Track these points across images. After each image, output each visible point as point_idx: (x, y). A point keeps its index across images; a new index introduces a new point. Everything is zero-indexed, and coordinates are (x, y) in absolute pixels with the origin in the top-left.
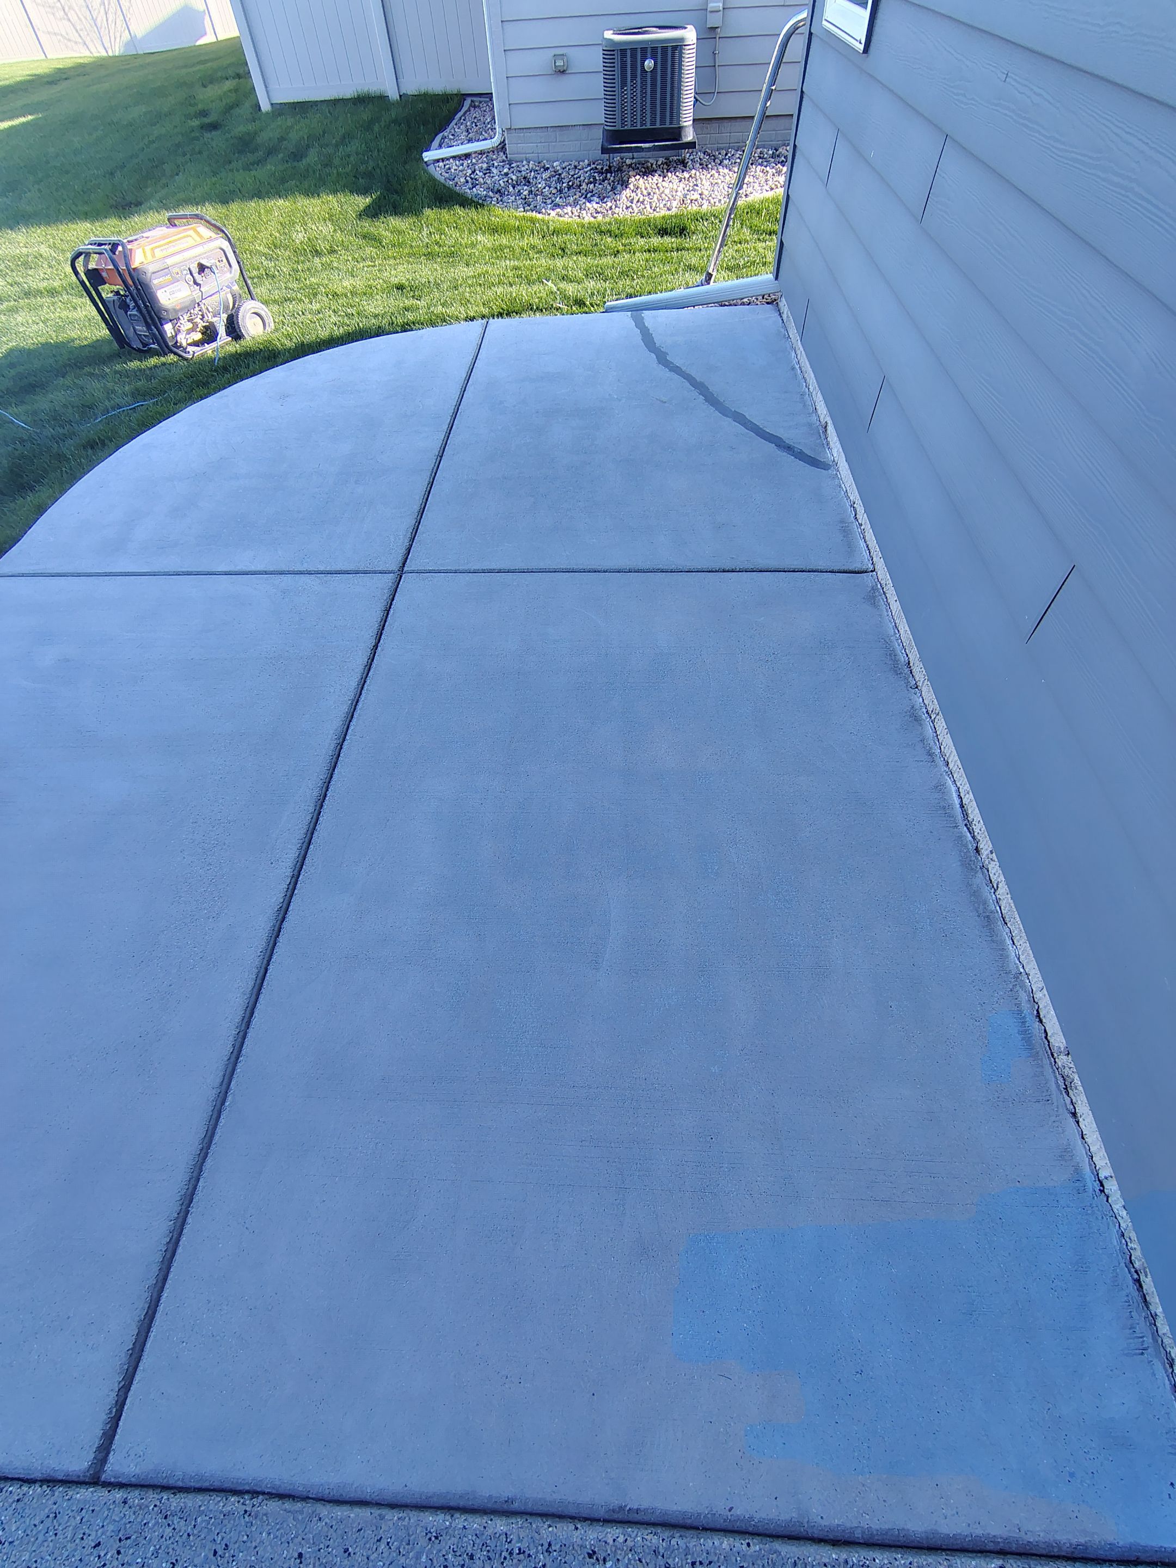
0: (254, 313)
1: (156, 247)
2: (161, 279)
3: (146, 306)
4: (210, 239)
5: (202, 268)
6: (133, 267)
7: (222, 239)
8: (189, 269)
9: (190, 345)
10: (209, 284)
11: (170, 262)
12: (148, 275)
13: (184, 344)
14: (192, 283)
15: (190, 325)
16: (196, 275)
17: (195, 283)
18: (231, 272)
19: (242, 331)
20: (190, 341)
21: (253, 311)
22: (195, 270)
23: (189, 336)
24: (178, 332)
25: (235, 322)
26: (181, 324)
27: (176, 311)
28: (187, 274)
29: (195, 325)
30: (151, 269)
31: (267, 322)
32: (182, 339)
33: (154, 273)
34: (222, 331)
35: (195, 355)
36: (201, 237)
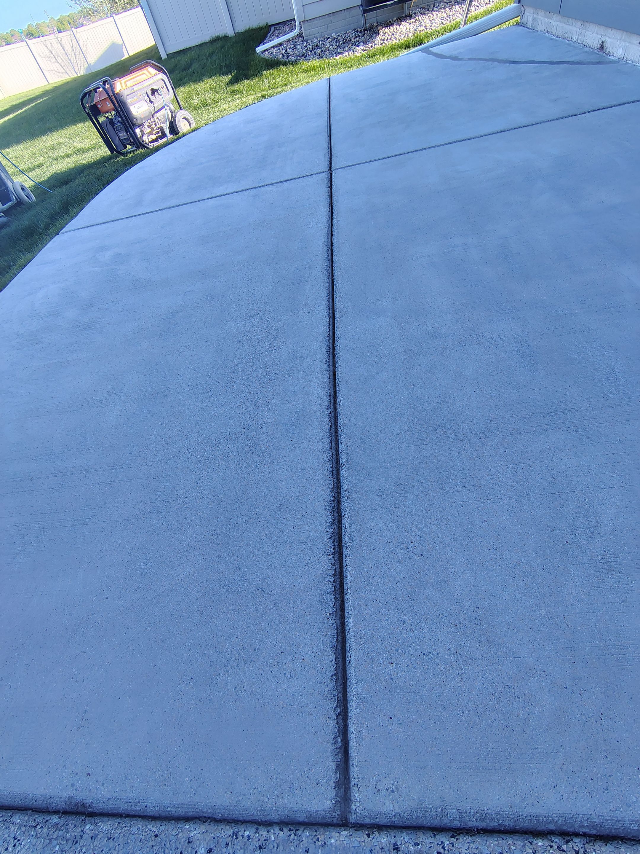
0: (183, 118)
1: (128, 81)
2: (132, 99)
3: (125, 116)
4: (156, 75)
5: (153, 91)
6: (116, 93)
7: (162, 74)
8: (146, 93)
9: (151, 142)
10: (158, 101)
11: (136, 88)
12: (125, 96)
13: (147, 142)
14: (148, 101)
15: (149, 130)
16: (150, 96)
17: (151, 102)
18: (169, 95)
19: (179, 129)
20: (150, 140)
21: (182, 117)
22: (150, 93)
23: (150, 137)
24: (143, 134)
25: (174, 125)
26: (145, 128)
27: (142, 119)
28: (146, 96)
29: (152, 129)
30: (125, 93)
31: (191, 123)
32: (146, 139)
33: (128, 95)
34: (167, 131)
35: (155, 146)
36: (151, 74)
